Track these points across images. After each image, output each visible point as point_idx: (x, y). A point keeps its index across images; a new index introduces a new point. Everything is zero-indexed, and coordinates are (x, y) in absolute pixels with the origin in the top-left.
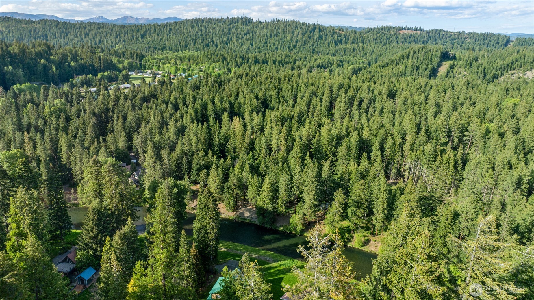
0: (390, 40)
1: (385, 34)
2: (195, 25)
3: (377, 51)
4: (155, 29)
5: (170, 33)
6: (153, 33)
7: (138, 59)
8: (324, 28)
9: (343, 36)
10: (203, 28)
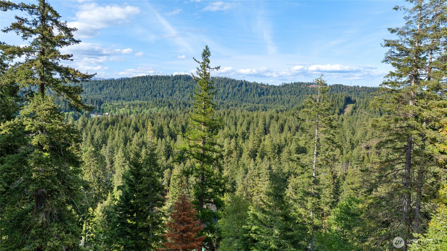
0: (302, 92)
1: (297, 88)
2: (145, 80)
3: (293, 100)
4: (111, 84)
5: (124, 87)
6: (110, 87)
7: (97, 105)
8: (250, 84)
9: (265, 90)
10: (152, 83)
